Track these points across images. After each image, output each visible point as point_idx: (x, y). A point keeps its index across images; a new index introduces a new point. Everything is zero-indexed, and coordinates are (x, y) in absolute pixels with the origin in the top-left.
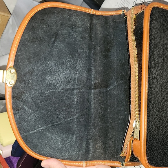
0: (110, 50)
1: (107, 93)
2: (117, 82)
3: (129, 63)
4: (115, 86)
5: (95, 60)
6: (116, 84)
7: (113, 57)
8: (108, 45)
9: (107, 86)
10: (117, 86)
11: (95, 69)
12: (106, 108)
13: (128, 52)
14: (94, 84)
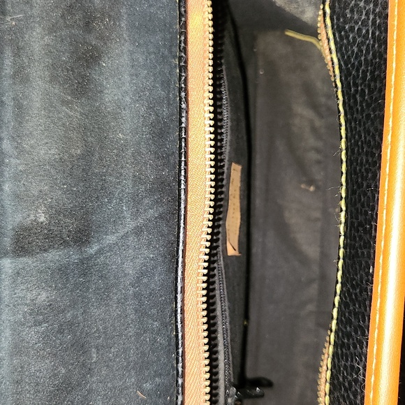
0: (99, 57)
1: (85, 267)
2: (136, 215)
3: (181, 123)
4: (126, 236)
5: (19, 108)
6: (130, 224)
7: (115, 91)
8: (90, 32)
9: (82, 237)
10: (138, 231)
11: (21, 152)
12: (80, 347)
13: (180, 68)
14: (13, 229)
